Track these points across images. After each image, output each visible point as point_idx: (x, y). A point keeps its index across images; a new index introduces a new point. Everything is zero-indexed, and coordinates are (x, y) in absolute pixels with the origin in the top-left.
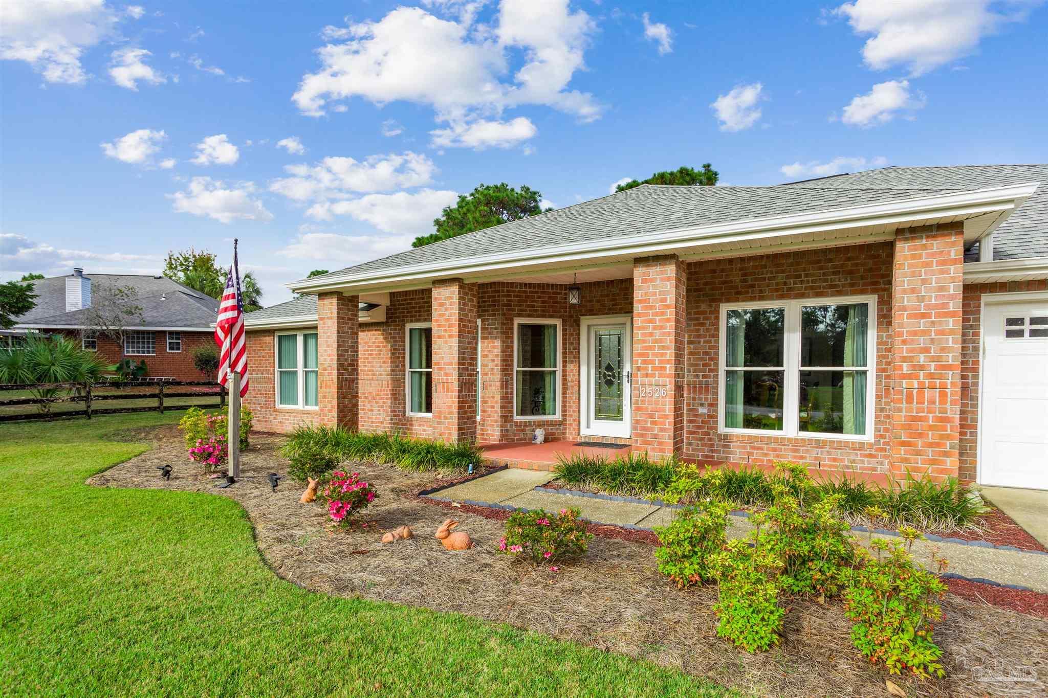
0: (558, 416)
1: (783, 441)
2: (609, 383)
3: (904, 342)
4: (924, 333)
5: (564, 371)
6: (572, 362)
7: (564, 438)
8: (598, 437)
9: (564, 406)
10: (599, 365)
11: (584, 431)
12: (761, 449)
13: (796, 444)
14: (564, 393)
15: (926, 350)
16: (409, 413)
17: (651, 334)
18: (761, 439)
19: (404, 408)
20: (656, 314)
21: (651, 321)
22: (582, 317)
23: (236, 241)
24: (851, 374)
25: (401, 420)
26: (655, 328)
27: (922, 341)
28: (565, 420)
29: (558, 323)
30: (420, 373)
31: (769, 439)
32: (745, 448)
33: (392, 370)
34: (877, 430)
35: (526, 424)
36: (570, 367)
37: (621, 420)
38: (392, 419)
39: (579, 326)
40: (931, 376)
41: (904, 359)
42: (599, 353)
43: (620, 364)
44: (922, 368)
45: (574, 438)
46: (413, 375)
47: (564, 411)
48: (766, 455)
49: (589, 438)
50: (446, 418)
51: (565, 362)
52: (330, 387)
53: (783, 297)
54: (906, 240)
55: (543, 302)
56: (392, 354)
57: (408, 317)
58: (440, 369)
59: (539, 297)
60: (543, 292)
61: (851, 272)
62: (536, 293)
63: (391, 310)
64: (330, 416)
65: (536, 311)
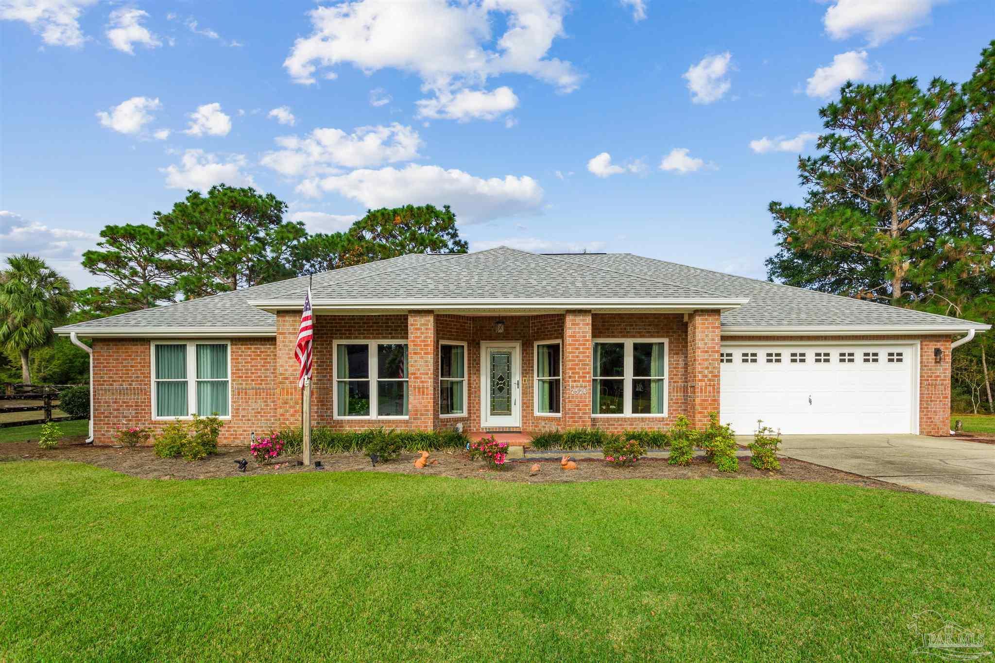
0: (465, 414)
1: (625, 420)
2: (501, 389)
3: (699, 364)
4: (707, 360)
5: (469, 380)
6: (475, 374)
7: (470, 430)
8: (493, 428)
9: (469, 407)
10: (493, 377)
11: (484, 424)
12: (614, 425)
13: (632, 420)
14: (469, 397)
15: (707, 368)
16: (336, 417)
17: (577, 357)
18: (614, 419)
19: (332, 412)
20: (580, 345)
21: (577, 349)
22: (481, 342)
24: (655, 381)
25: (329, 423)
26: (579, 353)
27: (706, 364)
28: (470, 416)
29: (465, 344)
30: (345, 382)
31: (618, 419)
32: (605, 425)
33: (319, 380)
34: (669, 410)
35: (449, 420)
36: (473, 377)
37: (510, 415)
38: (318, 423)
39: (479, 347)
40: (709, 380)
41: (699, 372)
42: (493, 367)
43: (509, 376)
44: (706, 376)
45: (477, 430)
46: (340, 384)
47: (469, 410)
48: (616, 428)
49: (489, 429)
50: (422, 414)
51: (469, 374)
52: (292, 394)
53: (623, 336)
54: (700, 315)
55: (457, 329)
56: (319, 366)
57: (336, 334)
58: (416, 378)
59: (455, 325)
60: (457, 322)
61: (657, 325)
62: (453, 321)
63: (317, 327)
64: (292, 420)
65: (453, 335)
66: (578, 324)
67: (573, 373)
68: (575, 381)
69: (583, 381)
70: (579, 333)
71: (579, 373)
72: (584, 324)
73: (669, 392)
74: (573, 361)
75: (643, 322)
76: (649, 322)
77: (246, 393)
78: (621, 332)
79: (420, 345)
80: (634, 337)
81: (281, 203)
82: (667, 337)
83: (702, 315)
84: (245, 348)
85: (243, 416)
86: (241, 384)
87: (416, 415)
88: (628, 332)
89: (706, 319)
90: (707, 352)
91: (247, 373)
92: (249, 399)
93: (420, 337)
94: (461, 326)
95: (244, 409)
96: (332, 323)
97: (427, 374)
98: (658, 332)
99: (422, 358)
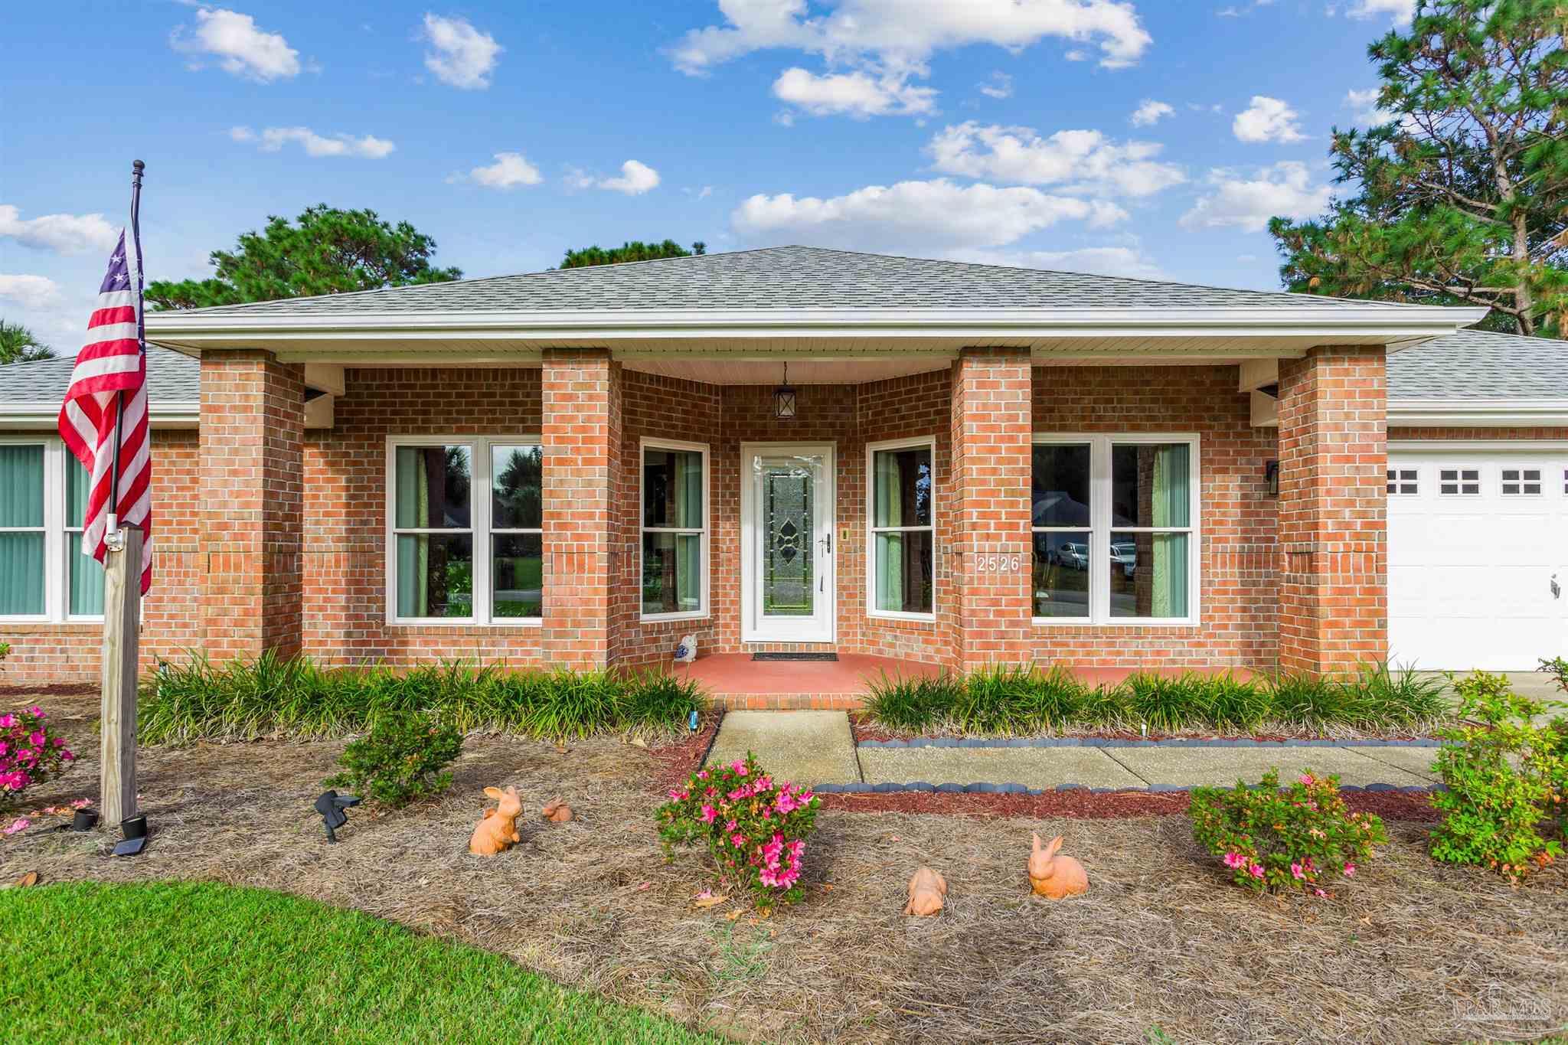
0: (704, 613)
1: (1094, 632)
2: (788, 554)
3: (1328, 492)
4: (1349, 481)
5: (714, 533)
6: (728, 518)
7: (716, 649)
8: (770, 644)
9: (714, 595)
10: (769, 528)
11: (748, 635)
12: (1066, 645)
13: (1112, 633)
14: (715, 572)
15: (1351, 503)
16: (392, 619)
17: (994, 471)
18: (1067, 631)
19: (383, 609)
20: (1002, 439)
21: (992, 450)
22: (743, 444)
23: (140, 167)
24: (1162, 537)
25: (375, 634)
26: (999, 461)
27: (1347, 492)
28: (717, 617)
29: (705, 449)
30: (417, 537)
31: (1077, 631)
33: (350, 531)
34: (1204, 610)
35: (661, 628)
36: (724, 527)
37: (810, 613)
38: (348, 634)
39: (738, 456)
40: (1357, 536)
41: (1330, 515)
42: (771, 505)
43: (808, 523)
44: (1348, 526)
45: (733, 648)
46: (404, 541)
47: (715, 604)
48: (1073, 653)
49: (761, 646)
50: (577, 624)
51: (715, 520)
52: (237, 567)
53: (1091, 429)
54: (1327, 360)
55: (684, 412)
56: (352, 497)
57: (392, 421)
58: (563, 526)
59: (679, 403)
60: (684, 396)
61: (1172, 401)
62: (675, 395)
63: (348, 404)
64: (238, 634)
65: (674, 427)
66: (995, 385)
67: (982, 515)
68: (988, 537)
69: (1010, 538)
70: (997, 407)
71: (996, 516)
72: (1010, 386)
73: (1204, 566)
74: (983, 482)
75: (1137, 393)
76: (1153, 392)
77: (179, 561)
78: (1083, 418)
79: (573, 440)
80: (1115, 428)
81: (424, 239)
82: (1198, 428)
83: (1335, 360)
84: (178, 455)
85: (172, 617)
86: (168, 540)
87: (562, 624)
88: (1099, 418)
89: (1347, 372)
90: (1348, 459)
91: (183, 514)
92: (186, 574)
93: (572, 418)
94: (695, 406)
95: (174, 600)
96: (383, 395)
97: (591, 516)
98: (1174, 418)
99: (578, 473)
